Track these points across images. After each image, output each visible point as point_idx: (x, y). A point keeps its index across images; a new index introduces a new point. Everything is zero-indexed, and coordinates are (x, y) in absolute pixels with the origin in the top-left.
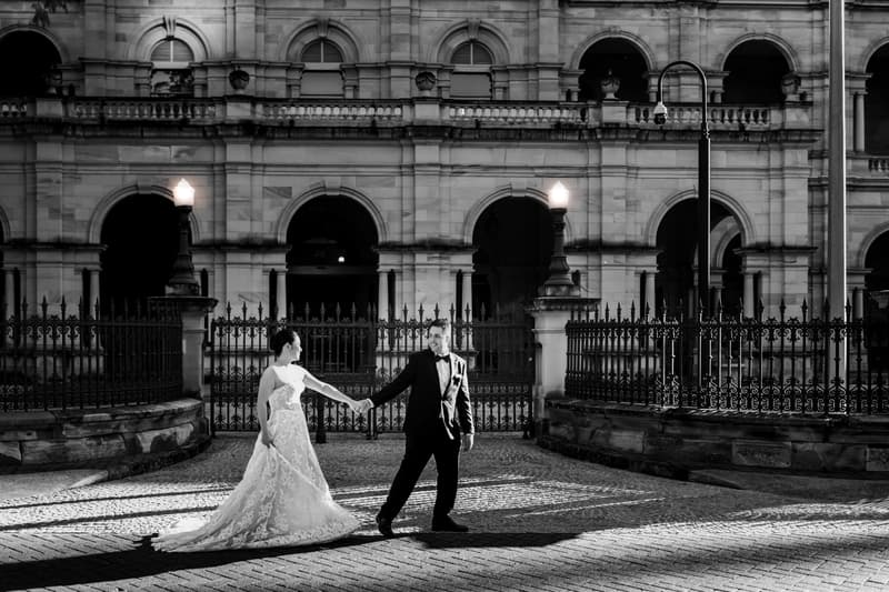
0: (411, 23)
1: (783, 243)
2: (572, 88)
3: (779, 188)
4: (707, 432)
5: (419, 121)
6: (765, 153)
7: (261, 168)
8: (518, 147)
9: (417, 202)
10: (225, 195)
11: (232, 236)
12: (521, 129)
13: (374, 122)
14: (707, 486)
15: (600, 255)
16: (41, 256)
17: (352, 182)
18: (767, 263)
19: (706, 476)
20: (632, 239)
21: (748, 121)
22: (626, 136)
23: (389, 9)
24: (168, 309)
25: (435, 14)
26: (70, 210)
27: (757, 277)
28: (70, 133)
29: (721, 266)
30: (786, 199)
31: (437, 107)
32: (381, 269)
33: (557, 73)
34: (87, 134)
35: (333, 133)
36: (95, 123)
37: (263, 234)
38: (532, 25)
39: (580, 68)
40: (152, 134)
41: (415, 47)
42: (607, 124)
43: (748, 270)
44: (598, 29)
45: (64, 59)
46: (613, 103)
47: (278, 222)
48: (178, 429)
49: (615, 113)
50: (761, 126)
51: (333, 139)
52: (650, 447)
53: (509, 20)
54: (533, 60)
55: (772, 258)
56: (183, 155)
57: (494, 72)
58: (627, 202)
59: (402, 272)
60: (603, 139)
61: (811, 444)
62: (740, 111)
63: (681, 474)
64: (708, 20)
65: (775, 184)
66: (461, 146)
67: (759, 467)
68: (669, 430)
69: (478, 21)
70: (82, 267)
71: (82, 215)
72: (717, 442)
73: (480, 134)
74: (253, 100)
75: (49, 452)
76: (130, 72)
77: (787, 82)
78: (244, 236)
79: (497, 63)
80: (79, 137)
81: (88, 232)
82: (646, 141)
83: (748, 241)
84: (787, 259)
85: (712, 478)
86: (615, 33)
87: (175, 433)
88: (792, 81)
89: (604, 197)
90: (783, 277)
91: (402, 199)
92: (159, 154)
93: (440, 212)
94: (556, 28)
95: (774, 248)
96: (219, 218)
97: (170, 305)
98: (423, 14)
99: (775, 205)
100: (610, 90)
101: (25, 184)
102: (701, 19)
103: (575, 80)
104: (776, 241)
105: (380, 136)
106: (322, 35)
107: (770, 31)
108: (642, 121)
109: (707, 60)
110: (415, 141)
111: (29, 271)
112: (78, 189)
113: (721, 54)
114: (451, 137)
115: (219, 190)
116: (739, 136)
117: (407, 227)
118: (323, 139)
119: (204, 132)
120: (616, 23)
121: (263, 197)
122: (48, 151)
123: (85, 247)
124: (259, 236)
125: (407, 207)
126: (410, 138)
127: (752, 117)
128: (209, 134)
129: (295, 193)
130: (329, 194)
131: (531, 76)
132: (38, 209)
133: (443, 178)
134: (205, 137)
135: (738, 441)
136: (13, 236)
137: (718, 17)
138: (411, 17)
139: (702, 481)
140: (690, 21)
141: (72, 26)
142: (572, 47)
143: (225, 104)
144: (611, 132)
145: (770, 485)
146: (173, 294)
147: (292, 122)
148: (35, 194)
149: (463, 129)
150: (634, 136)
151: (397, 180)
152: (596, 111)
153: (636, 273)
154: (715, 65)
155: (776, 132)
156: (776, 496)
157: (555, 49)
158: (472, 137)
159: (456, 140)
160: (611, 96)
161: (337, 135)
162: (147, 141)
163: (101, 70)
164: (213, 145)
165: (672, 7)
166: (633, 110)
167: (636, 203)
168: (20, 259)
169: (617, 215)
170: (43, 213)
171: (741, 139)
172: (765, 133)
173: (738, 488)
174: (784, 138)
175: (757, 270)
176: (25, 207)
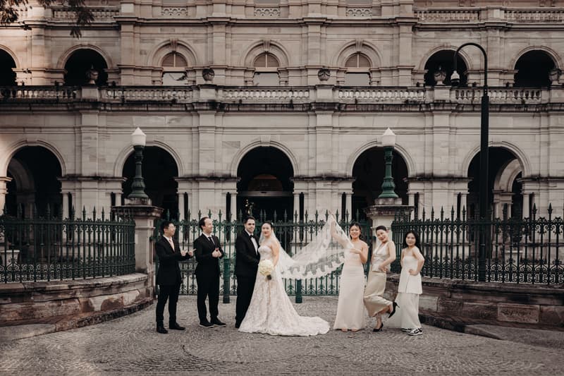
0: (320, 41)
1: (549, 175)
2: (420, 81)
3: (547, 140)
4: (481, 298)
5: (319, 100)
6: (538, 118)
7: (222, 130)
8: (381, 115)
9: (317, 150)
10: (199, 147)
11: (203, 172)
12: (383, 105)
13: (291, 101)
14: (477, 336)
15: (432, 183)
16: (84, 185)
17: (278, 138)
18: (538, 188)
19: (476, 330)
20: (452, 173)
21: (527, 98)
22: (449, 108)
23: (307, 34)
24: (126, 214)
25: (335, 36)
26: (103, 156)
27: (531, 196)
28: (102, 108)
29: (511, 190)
30: (551, 147)
31: (331, 90)
32: (295, 192)
33: (410, 72)
34: (113, 109)
35: (266, 107)
36: (119, 102)
37: (222, 170)
38: (395, 42)
39: (425, 69)
40: (154, 109)
41: (323, 57)
42: (437, 100)
43: (526, 192)
44: (437, 45)
45: (109, 66)
46: (441, 87)
47: (232, 162)
48: (124, 295)
49: (443, 94)
50: (536, 101)
51: (266, 111)
52: (441, 308)
53: (381, 39)
54: (395, 64)
55: (541, 184)
56: (173, 122)
57: (371, 72)
58: (449, 150)
59: (308, 194)
60: (435, 110)
61: (553, 307)
62: (522, 91)
63: (459, 328)
64: (506, 39)
65: (544, 138)
66: (346, 115)
67: (517, 323)
68: (455, 296)
69: (362, 40)
70: (110, 191)
71: (110, 159)
72: (487, 305)
73: (358, 108)
74: (217, 88)
75: (20, 311)
76: (149, 73)
77: (553, 73)
78: (210, 172)
79: (374, 67)
80: (108, 111)
81: (114, 170)
82: (462, 111)
83: (526, 174)
84: (551, 185)
85: (481, 331)
86: (447, 47)
87: (122, 297)
88: (556, 72)
89: (435, 146)
90: (548, 196)
91: (308, 148)
92: (159, 121)
93: (332, 156)
94: (410, 44)
95: (542, 178)
96: (195, 161)
97: (127, 211)
98: (328, 36)
99: (544, 151)
100: (440, 79)
101: (75, 140)
102: (501, 38)
103: (422, 77)
104: (544, 174)
105: (295, 109)
106: (266, 50)
107: (544, 44)
108: (460, 99)
109: (504, 63)
110: (316, 112)
111: (77, 194)
112: (108, 143)
113: (513, 60)
114: (339, 110)
115: (195, 143)
116: (521, 108)
117: (311, 166)
118: (260, 111)
119: (186, 108)
120: (447, 40)
121: (223, 148)
122: (90, 119)
123: (113, 179)
124: (220, 172)
125: (311, 154)
126: (314, 111)
127: (530, 96)
128: (189, 109)
129: (242, 145)
130: (263, 145)
131: (395, 73)
132: (83, 155)
133: (334, 135)
134: (186, 110)
135: (502, 304)
136: (67, 172)
137: (511, 37)
138: (321, 38)
139: (473, 333)
140: (494, 39)
141: (114, 45)
142: (421, 56)
143: (199, 90)
144: (439, 105)
145: (522, 337)
146: (129, 204)
147: (241, 101)
148: (81, 146)
149: (347, 105)
150: (454, 108)
151: (306, 136)
152: (431, 92)
153: (455, 194)
154: (509, 66)
155: (545, 105)
156: (525, 346)
157: (409, 57)
158: (352, 109)
159: (343, 111)
160: (440, 83)
161: (268, 109)
162: (150, 113)
163: (131, 72)
164: (192, 115)
165: (483, 30)
166: (454, 92)
167: (456, 150)
168: (72, 187)
169: (443, 157)
170: (86, 158)
171: (523, 109)
172: (538, 105)
173: (499, 339)
174: (550, 108)
175: (531, 192)
176: (75, 155)
